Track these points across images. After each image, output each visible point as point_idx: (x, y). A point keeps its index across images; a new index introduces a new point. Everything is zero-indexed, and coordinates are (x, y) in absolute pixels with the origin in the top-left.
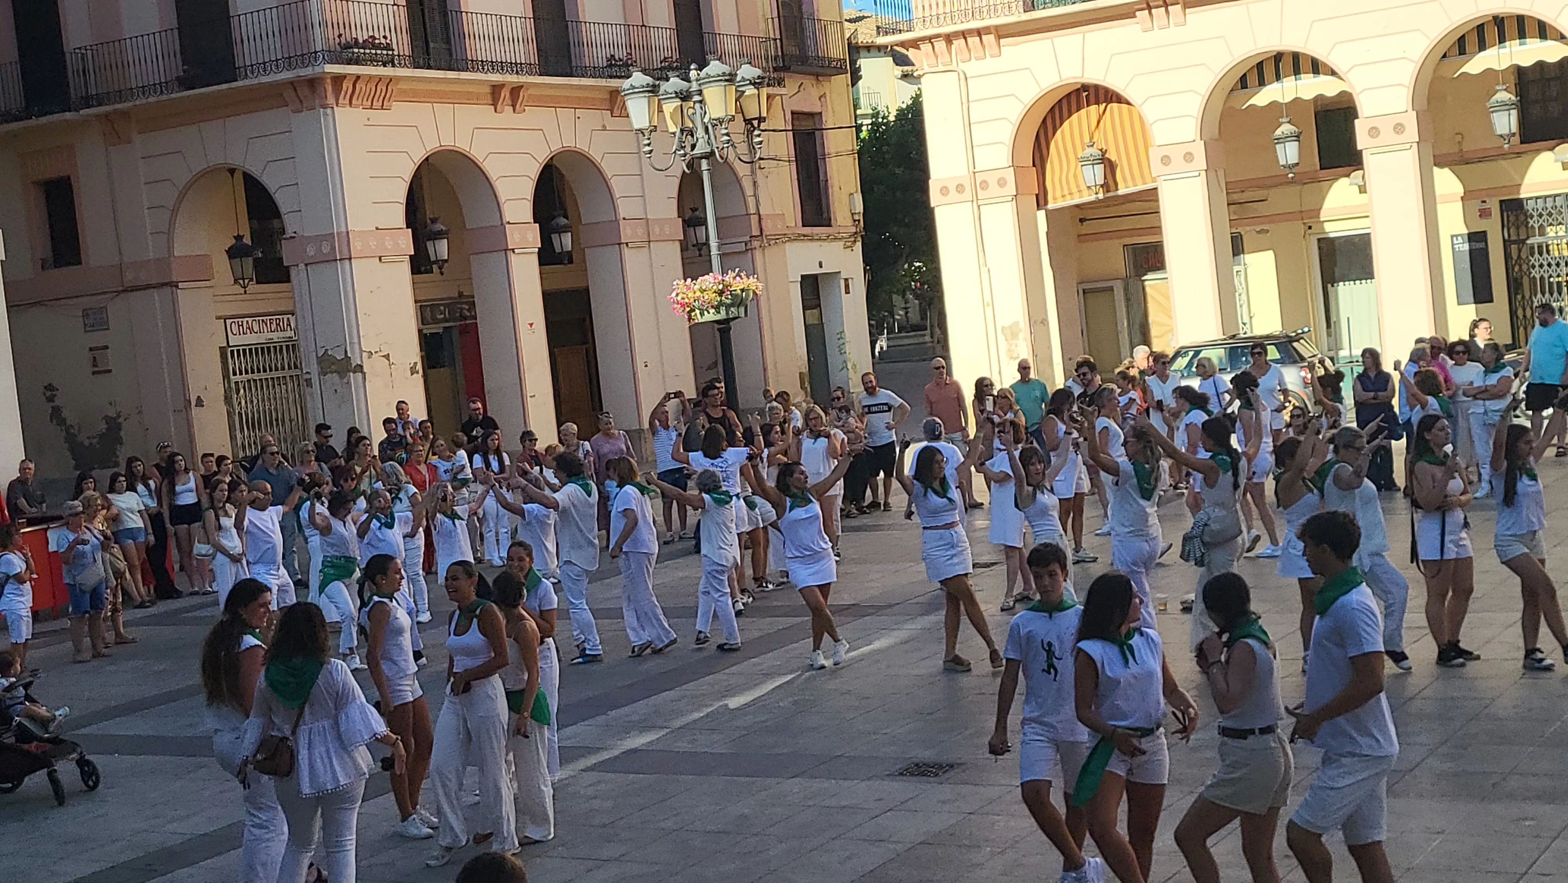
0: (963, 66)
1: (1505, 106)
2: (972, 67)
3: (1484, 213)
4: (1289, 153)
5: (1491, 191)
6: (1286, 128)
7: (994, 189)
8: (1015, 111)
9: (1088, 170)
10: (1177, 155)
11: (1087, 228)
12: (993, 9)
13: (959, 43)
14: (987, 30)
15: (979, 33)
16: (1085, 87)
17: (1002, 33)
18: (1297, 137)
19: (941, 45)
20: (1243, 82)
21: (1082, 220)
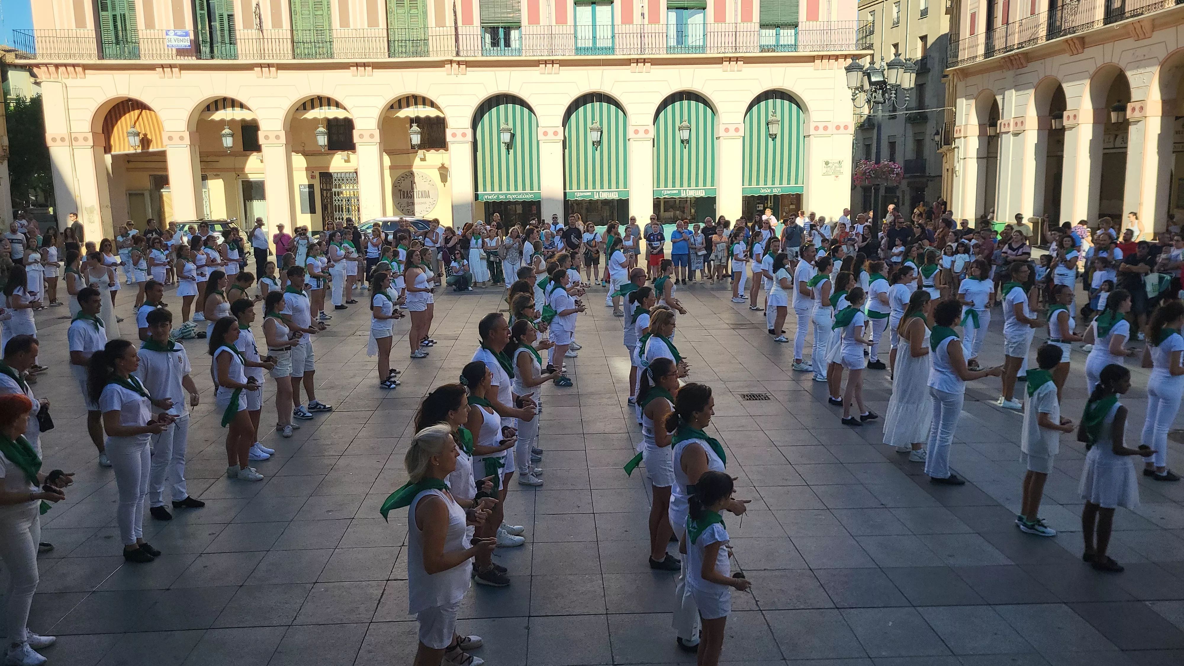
0: (64, 80)
1: (322, 133)
2: (69, 82)
3: (313, 177)
4: (228, 142)
5: (317, 168)
6: (227, 131)
7: (81, 141)
8: (93, 107)
9: (131, 139)
10: (176, 137)
11: (131, 165)
12: (82, 56)
13: (62, 69)
14: (78, 65)
15: (74, 66)
16: (130, 100)
17: (86, 67)
18: (232, 135)
19: (52, 69)
20: (208, 108)
21: (128, 162)
